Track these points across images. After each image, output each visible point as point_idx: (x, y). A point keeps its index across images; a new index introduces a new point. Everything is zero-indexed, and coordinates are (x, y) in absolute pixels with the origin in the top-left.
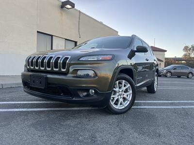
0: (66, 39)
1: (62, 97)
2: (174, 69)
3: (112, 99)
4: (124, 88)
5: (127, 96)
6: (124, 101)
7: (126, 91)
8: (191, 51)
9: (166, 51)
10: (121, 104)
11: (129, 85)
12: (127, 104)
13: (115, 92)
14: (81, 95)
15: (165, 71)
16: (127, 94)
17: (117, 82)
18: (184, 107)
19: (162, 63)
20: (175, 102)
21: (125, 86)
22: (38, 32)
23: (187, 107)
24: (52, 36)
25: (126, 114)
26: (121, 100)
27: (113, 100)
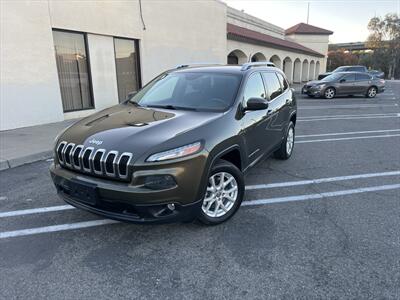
0: (115, 37)
1: (126, 216)
2: (341, 82)
3: (205, 203)
4: (225, 184)
5: (230, 194)
6: (224, 203)
7: (228, 187)
8: (384, 28)
9: (331, 33)
10: (220, 208)
11: (232, 178)
12: (229, 206)
13: (210, 193)
14: (156, 215)
15: (322, 86)
16: (229, 192)
17: (212, 177)
18: (326, 194)
19: (321, 60)
20: (317, 181)
21: (226, 179)
22: (53, 29)
23: (331, 194)
24: (85, 34)
25: (228, 223)
26: (220, 203)
27: (206, 206)
